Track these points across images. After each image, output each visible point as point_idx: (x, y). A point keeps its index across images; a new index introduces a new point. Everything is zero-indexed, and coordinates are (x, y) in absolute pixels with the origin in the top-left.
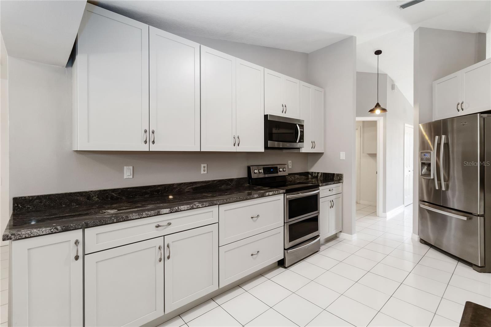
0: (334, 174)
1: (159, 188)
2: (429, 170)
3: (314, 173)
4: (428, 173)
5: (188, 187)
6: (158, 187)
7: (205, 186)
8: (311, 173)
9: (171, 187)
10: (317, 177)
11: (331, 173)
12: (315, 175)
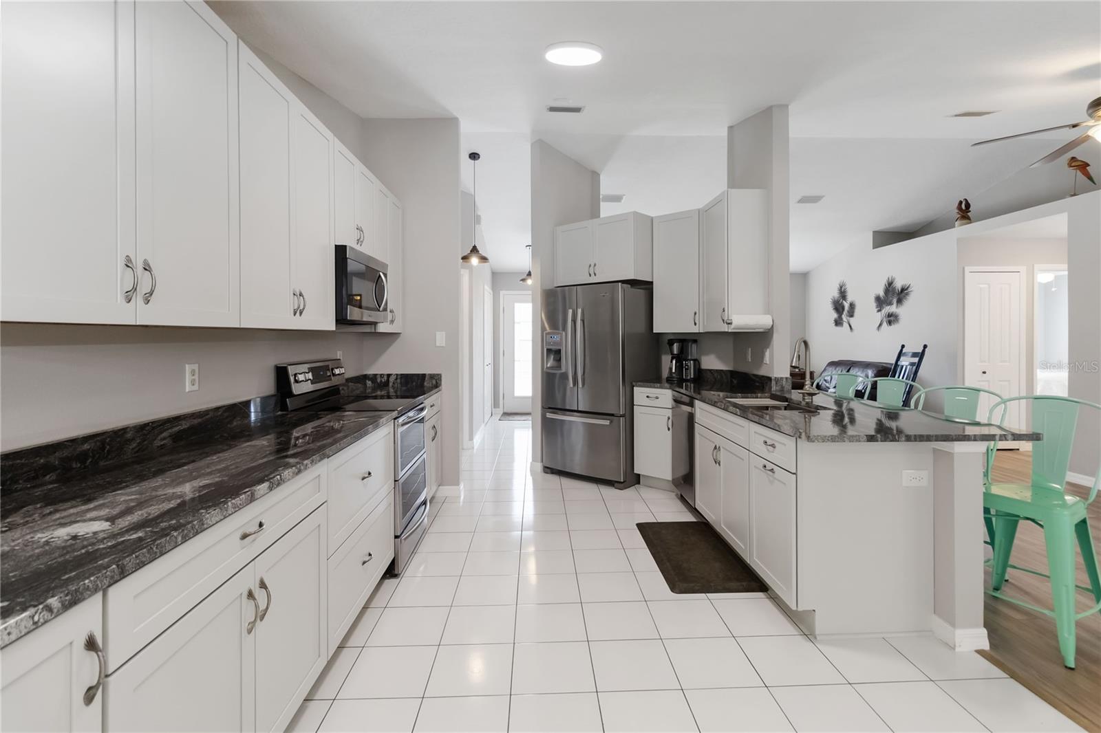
0: (424, 375)
1: (86, 446)
2: (558, 360)
3: (378, 376)
4: (555, 364)
5: (161, 433)
6: (83, 444)
7: (200, 424)
8: (371, 377)
9: (119, 439)
10: (386, 384)
11: (419, 374)
12: (381, 381)
